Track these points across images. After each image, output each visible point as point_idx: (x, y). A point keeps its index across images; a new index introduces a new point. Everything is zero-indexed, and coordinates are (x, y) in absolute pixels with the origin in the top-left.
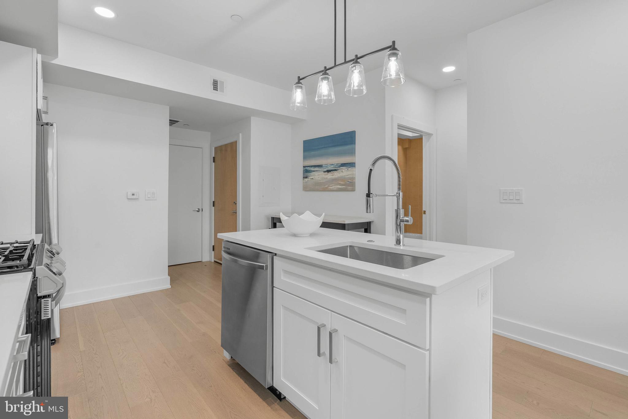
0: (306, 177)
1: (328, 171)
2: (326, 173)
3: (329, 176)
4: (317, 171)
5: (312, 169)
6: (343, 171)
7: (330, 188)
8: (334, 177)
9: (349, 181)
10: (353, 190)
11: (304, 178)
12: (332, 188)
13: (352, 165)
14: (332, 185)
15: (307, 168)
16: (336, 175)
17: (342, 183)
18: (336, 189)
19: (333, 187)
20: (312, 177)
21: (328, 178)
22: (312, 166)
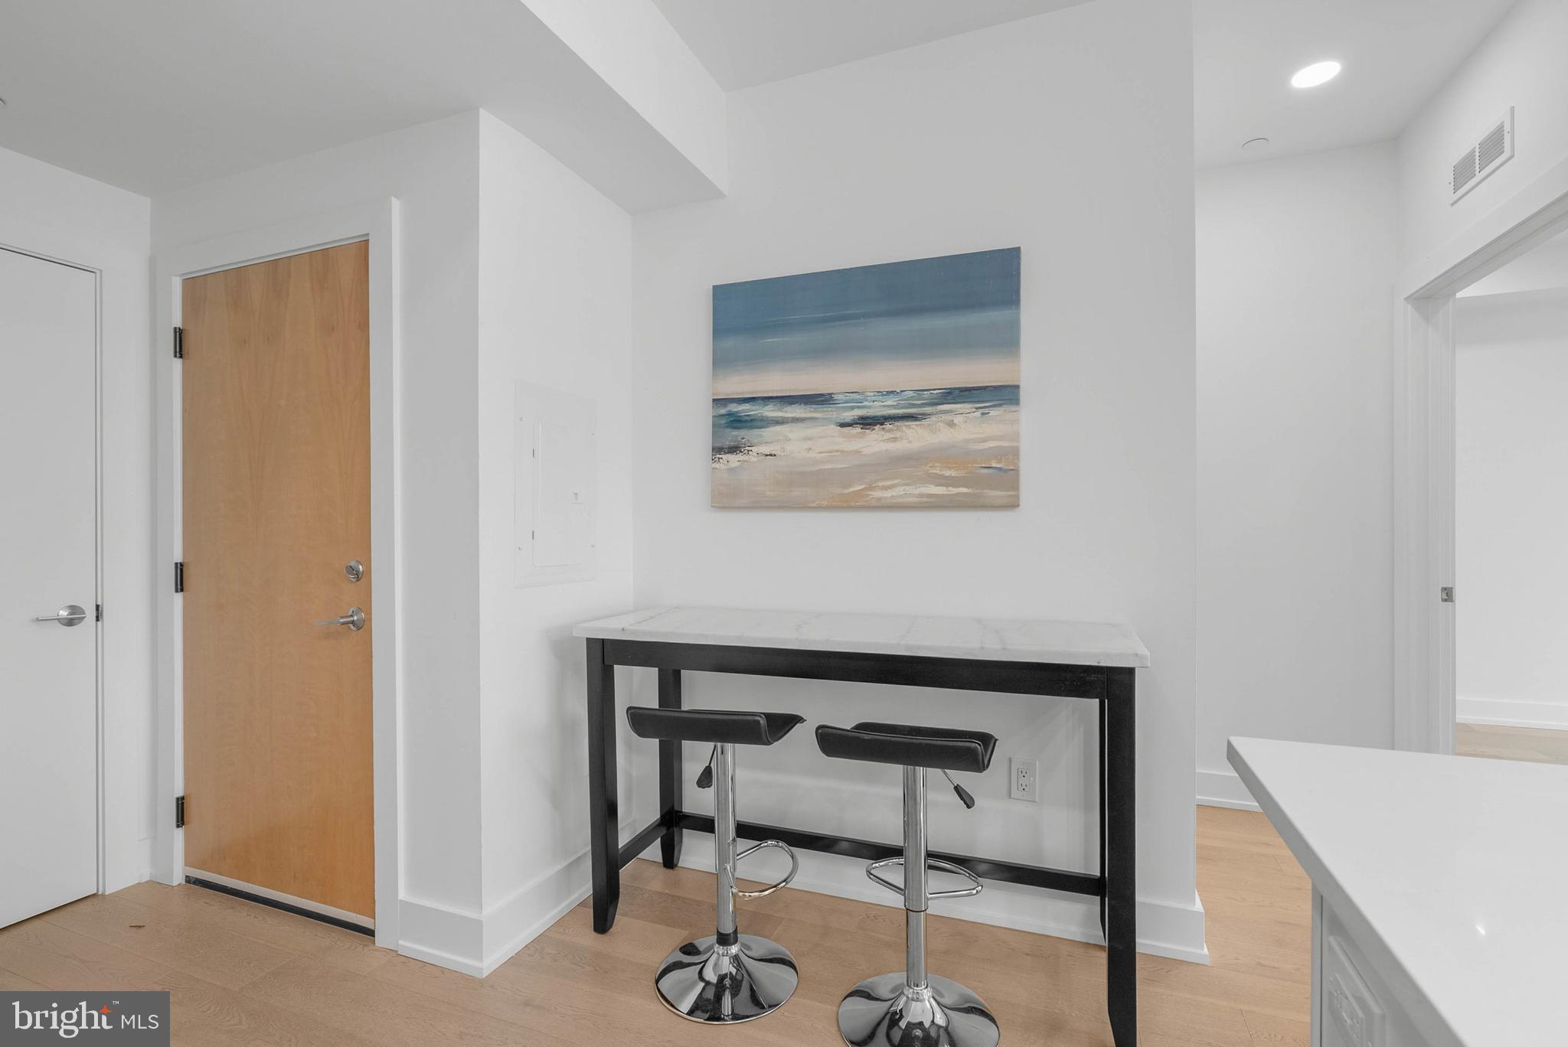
0: (734, 449)
1: (867, 422)
2: (858, 430)
3: (875, 442)
4: (795, 420)
5: (770, 411)
6: (958, 419)
7: (877, 494)
8: (900, 446)
9: (994, 465)
10: (1013, 505)
11: (718, 450)
12: (888, 494)
13: (1006, 395)
14: (888, 483)
15: (734, 408)
16: (912, 438)
17: (947, 473)
18: (917, 500)
19: (899, 491)
20: (766, 449)
21: (866, 451)
22: (767, 400)
